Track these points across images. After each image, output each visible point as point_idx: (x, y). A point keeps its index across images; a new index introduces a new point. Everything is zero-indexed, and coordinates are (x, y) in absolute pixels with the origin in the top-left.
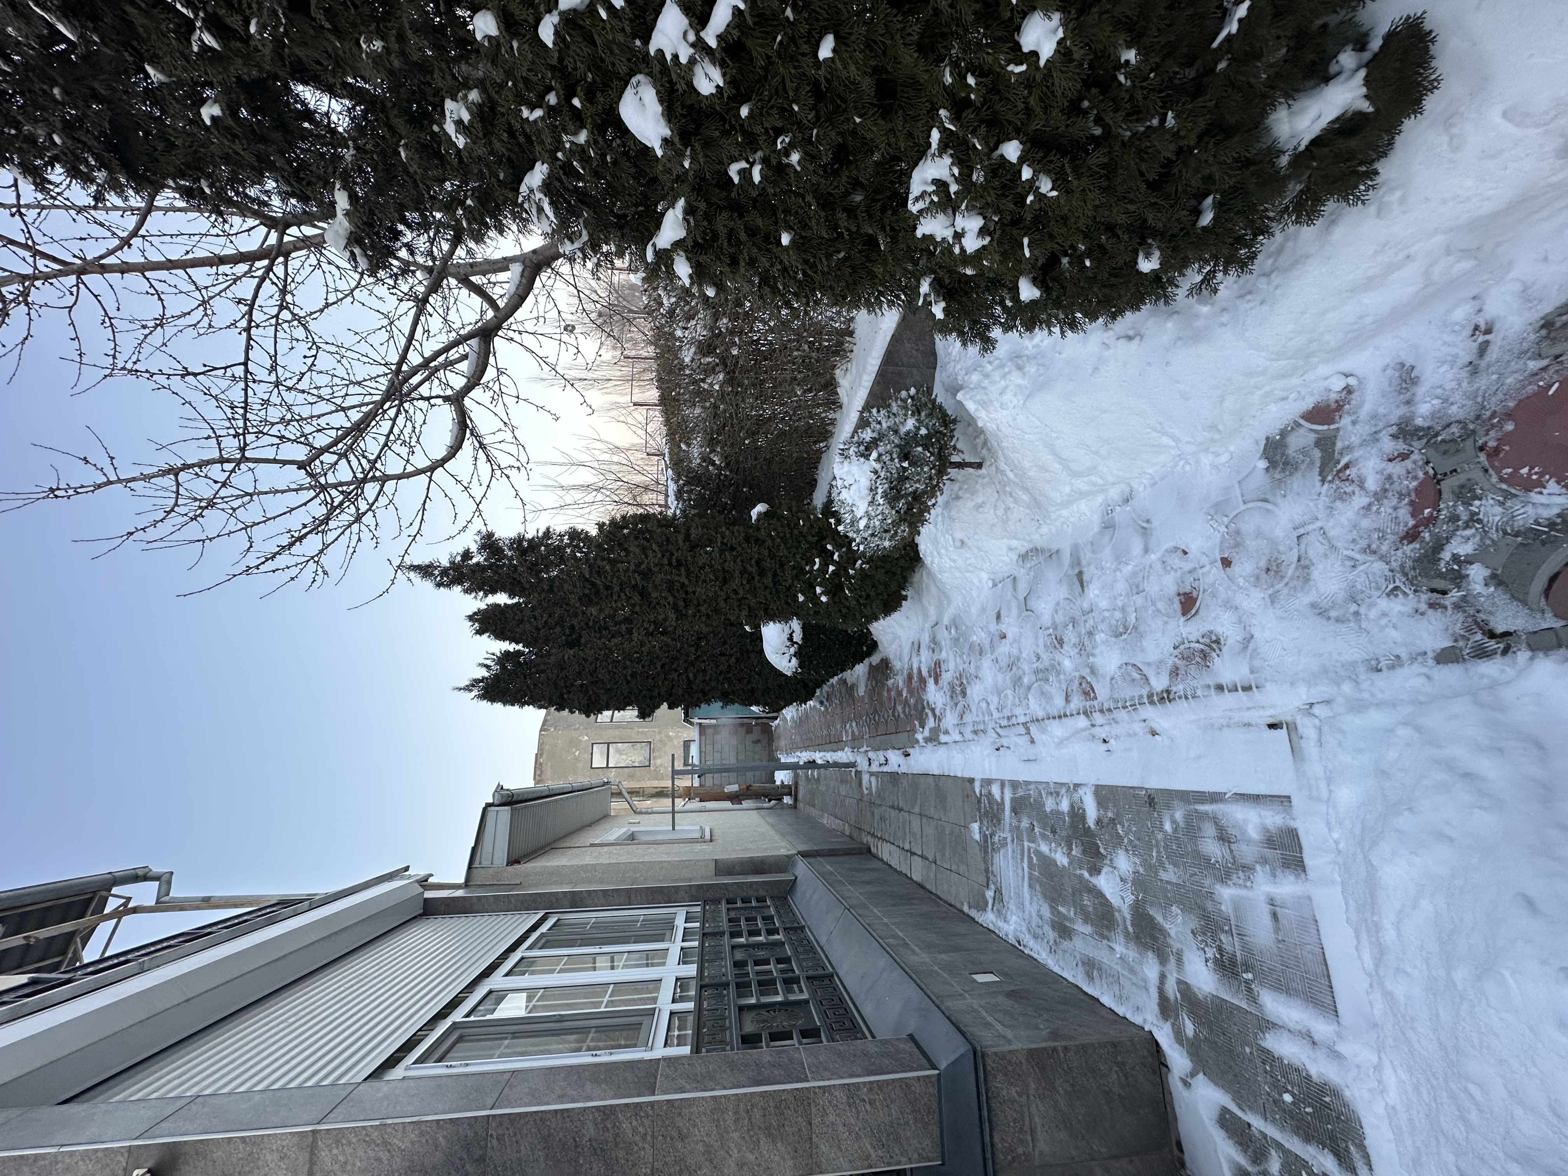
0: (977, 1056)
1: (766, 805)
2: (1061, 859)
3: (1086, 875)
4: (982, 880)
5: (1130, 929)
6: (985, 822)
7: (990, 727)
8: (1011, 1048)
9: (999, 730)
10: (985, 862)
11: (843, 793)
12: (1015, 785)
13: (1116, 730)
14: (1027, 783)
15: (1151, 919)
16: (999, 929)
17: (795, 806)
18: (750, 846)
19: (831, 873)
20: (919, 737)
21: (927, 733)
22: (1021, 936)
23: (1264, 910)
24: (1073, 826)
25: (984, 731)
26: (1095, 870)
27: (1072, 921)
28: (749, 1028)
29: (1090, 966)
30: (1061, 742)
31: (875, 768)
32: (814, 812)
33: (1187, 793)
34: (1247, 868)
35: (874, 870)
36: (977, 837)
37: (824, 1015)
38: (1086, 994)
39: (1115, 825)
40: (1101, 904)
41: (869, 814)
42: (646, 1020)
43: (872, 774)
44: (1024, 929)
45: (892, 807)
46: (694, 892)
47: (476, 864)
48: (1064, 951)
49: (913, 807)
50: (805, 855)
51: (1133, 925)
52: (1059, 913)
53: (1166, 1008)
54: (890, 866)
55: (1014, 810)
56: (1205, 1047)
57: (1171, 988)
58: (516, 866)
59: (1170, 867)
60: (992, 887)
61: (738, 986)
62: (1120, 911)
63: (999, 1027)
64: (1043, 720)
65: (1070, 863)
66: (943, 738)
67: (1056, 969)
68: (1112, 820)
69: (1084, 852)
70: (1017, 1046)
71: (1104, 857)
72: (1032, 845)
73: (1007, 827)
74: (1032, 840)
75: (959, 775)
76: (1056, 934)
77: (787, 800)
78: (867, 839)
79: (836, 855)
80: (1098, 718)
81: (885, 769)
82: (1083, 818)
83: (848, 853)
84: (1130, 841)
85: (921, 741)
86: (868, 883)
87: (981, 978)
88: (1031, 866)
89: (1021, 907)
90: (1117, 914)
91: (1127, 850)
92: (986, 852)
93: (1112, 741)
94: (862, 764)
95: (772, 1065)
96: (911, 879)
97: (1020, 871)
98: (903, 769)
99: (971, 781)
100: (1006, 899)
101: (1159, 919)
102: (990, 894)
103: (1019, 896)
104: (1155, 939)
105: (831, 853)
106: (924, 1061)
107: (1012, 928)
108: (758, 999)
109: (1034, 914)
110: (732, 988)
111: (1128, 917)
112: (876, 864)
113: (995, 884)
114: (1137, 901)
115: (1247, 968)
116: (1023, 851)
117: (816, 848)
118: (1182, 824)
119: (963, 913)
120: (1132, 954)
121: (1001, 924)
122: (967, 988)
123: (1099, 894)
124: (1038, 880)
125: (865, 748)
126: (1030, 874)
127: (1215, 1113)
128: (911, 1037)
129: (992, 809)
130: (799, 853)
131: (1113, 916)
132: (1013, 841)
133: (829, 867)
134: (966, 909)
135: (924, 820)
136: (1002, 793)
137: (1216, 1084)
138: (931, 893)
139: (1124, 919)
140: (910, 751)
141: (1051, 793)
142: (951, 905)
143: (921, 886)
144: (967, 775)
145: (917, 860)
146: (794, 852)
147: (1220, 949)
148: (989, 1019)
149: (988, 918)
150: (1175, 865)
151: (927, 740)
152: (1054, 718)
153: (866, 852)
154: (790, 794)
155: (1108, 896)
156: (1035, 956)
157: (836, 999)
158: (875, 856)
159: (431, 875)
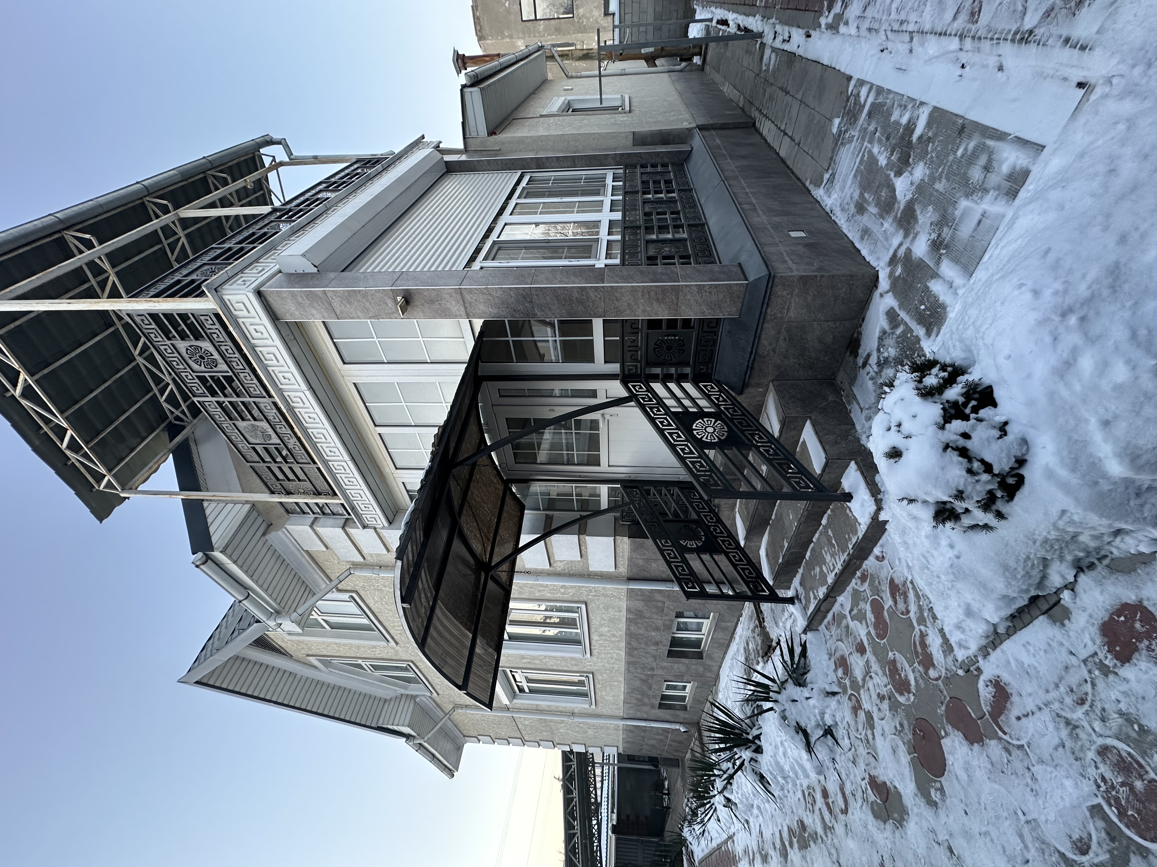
0: (771, 278)
1: (677, 68)
2: (883, 161)
3: (892, 174)
4: (825, 166)
5: (899, 215)
6: (845, 119)
7: (883, 28)
8: (791, 274)
9: (889, 33)
10: (833, 152)
11: (745, 64)
12: (880, 90)
13: (976, 58)
14: (889, 91)
15: (914, 211)
16: (823, 201)
17: (701, 68)
18: (660, 118)
19: (718, 147)
20: (823, 21)
21: (830, 20)
22: (834, 208)
23: (977, 217)
24: (902, 138)
25: (877, 31)
26: (899, 173)
27: (869, 204)
28: (651, 253)
29: (866, 233)
30: (930, 60)
31: (778, 44)
32: (718, 78)
33: (987, 128)
34: (986, 191)
35: (752, 144)
36: (835, 130)
37: (694, 247)
38: (855, 247)
39: (929, 142)
40: (891, 197)
41: (761, 90)
42: (594, 244)
43: (774, 50)
44: (838, 204)
45: (781, 89)
46: (618, 159)
47: (468, 136)
48: (855, 221)
49: (797, 92)
50: (702, 128)
51: (902, 213)
52: (864, 197)
53: (893, 261)
54: (766, 141)
55: (870, 114)
56: (900, 281)
57: (901, 252)
58: (494, 137)
59: (944, 181)
60: (830, 171)
61: (646, 228)
62: (899, 203)
63: (790, 263)
64: (926, 33)
65: (887, 165)
66: (842, 29)
67: (845, 231)
68: (929, 138)
69: (899, 159)
70: (795, 273)
71: (910, 165)
72: (869, 146)
73: (858, 129)
74: (871, 142)
75: (842, 71)
76: (855, 210)
77: (697, 60)
78: (755, 114)
79: (727, 129)
80: (968, 43)
81: (786, 47)
82: (912, 132)
83: (736, 127)
84: (932, 157)
85: (823, 26)
86: (743, 157)
87: (793, 234)
88: (861, 163)
89: (843, 187)
90: (896, 205)
91: (926, 163)
92: (836, 144)
93: (967, 69)
94: (768, 39)
95: (662, 274)
96: (778, 154)
97: (853, 164)
98: (800, 52)
99: (849, 78)
100: (835, 182)
101: (918, 212)
102: (827, 176)
103: (844, 181)
104: (909, 223)
105: (723, 127)
106: (742, 276)
107: (830, 202)
108: (657, 236)
109: (848, 195)
110: (643, 230)
111: (902, 207)
112: (757, 139)
113: (833, 169)
114: (912, 199)
115: (947, 247)
116: (861, 149)
117: (712, 122)
118: (969, 153)
119: (804, 185)
120: (892, 229)
121: (825, 198)
122: (782, 240)
123: (892, 189)
124: (862, 172)
125: (773, 20)
126: (858, 167)
127: (887, 308)
128: (740, 265)
129: (854, 108)
130: (698, 126)
131: (894, 205)
132: (858, 139)
133: (718, 141)
134: (807, 184)
135: (803, 106)
136: (868, 96)
137: (895, 298)
138: (788, 167)
139: (899, 208)
140: (812, 32)
141: (901, 106)
142: (799, 179)
143: (783, 161)
144: (848, 72)
145: (787, 139)
146: (694, 125)
147: (939, 235)
148: (787, 258)
149: (819, 193)
150: (948, 180)
151: (829, 27)
152: (936, 34)
153: (751, 126)
154: (699, 54)
155: (897, 193)
156: (837, 221)
157: (703, 239)
158: (757, 131)
159: (441, 142)
